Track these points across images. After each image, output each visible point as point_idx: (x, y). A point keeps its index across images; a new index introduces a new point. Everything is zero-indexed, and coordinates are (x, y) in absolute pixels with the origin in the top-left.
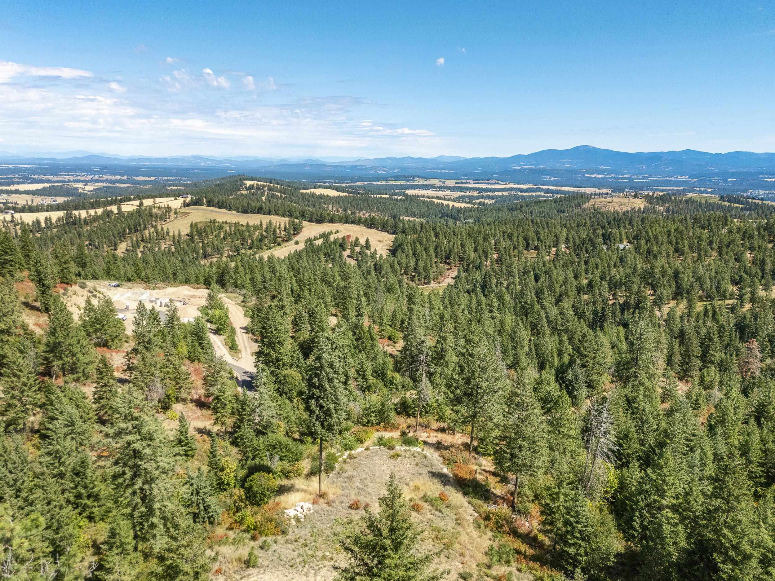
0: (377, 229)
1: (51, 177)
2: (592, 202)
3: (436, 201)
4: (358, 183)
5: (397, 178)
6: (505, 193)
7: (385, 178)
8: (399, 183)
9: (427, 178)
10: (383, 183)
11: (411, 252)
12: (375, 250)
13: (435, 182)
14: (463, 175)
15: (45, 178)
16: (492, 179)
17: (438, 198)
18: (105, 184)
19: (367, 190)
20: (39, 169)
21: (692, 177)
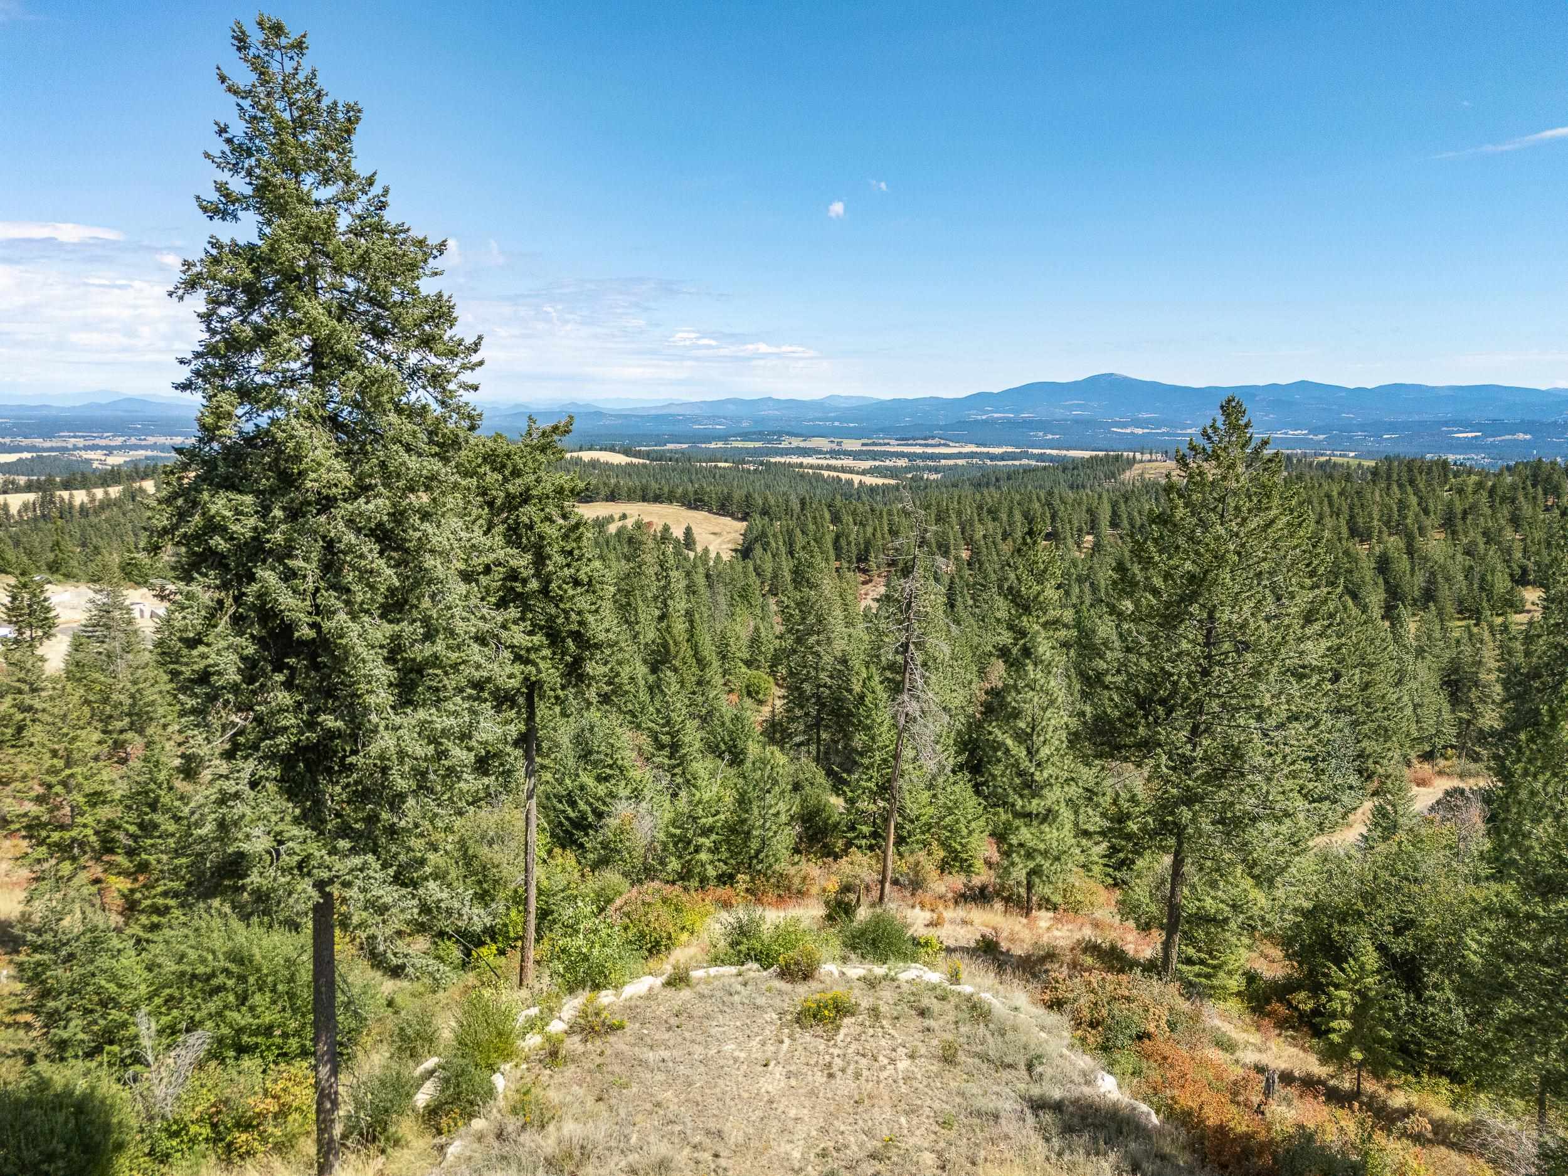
0: (710, 511)
1: (38, 442)
2: (1137, 469)
3: (826, 473)
4: (670, 446)
5: (746, 436)
6: (960, 462)
7: (724, 438)
8: (750, 445)
9: (806, 437)
10: (720, 445)
11: (783, 550)
12: (706, 550)
13: (823, 443)
14: (877, 431)
15: (26, 442)
16: (933, 438)
17: (829, 468)
18: (149, 453)
19: (687, 457)
20: (15, 425)
21: (1314, 430)
